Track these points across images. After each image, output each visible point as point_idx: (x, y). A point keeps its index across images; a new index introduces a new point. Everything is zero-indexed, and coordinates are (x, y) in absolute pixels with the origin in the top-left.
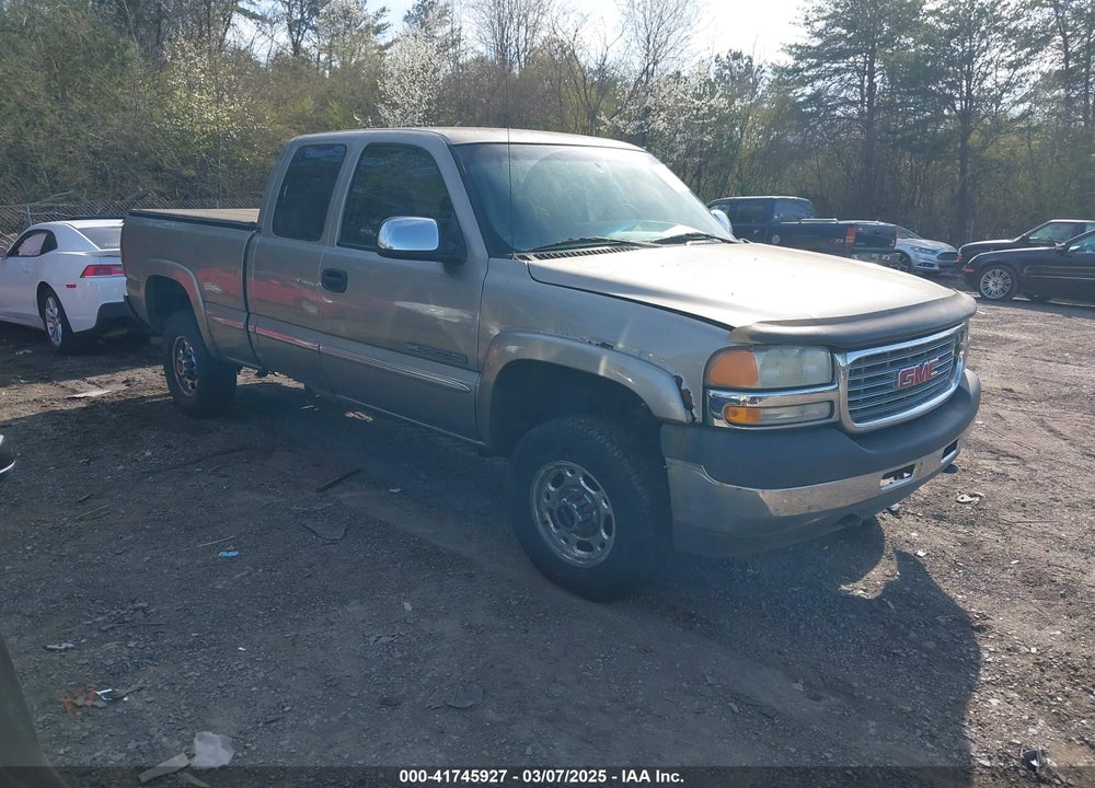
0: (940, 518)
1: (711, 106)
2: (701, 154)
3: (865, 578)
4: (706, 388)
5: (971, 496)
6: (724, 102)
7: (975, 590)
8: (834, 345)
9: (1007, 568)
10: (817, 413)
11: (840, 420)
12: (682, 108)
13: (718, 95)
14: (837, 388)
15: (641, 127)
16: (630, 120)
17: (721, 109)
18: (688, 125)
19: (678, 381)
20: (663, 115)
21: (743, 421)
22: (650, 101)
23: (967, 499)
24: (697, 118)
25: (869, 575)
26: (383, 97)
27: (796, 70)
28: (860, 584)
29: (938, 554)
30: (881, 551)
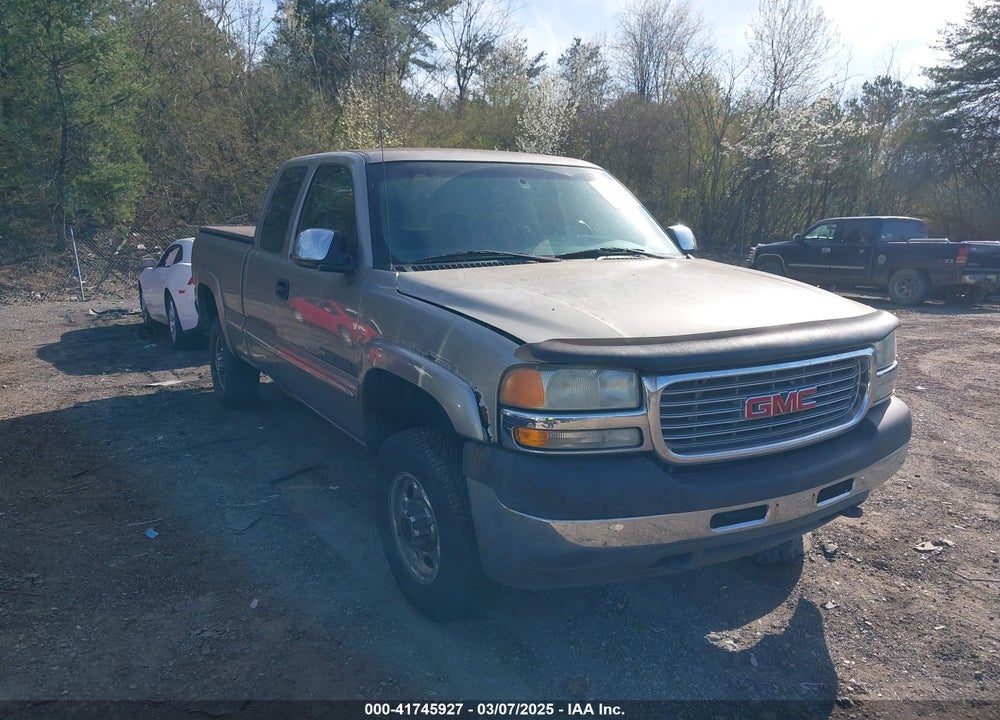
0: (880, 566)
1: (837, 130)
2: (826, 177)
3: (744, 627)
4: (500, 406)
5: (935, 544)
6: (851, 125)
7: (870, 656)
8: (643, 368)
9: (925, 634)
10: (626, 438)
11: (654, 449)
12: (807, 133)
13: (844, 119)
14: (646, 414)
15: (764, 152)
16: (753, 146)
17: (847, 132)
18: (811, 148)
19: (478, 397)
20: (787, 140)
21: (536, 445)
22: (772, 127)
23: (929, 546)
24: (822, 141)
25: (753, 624)
26: (521, 131)
27: (937, 93)
28: (736, 634)
29: (849, 609)
30: (784, 595)
